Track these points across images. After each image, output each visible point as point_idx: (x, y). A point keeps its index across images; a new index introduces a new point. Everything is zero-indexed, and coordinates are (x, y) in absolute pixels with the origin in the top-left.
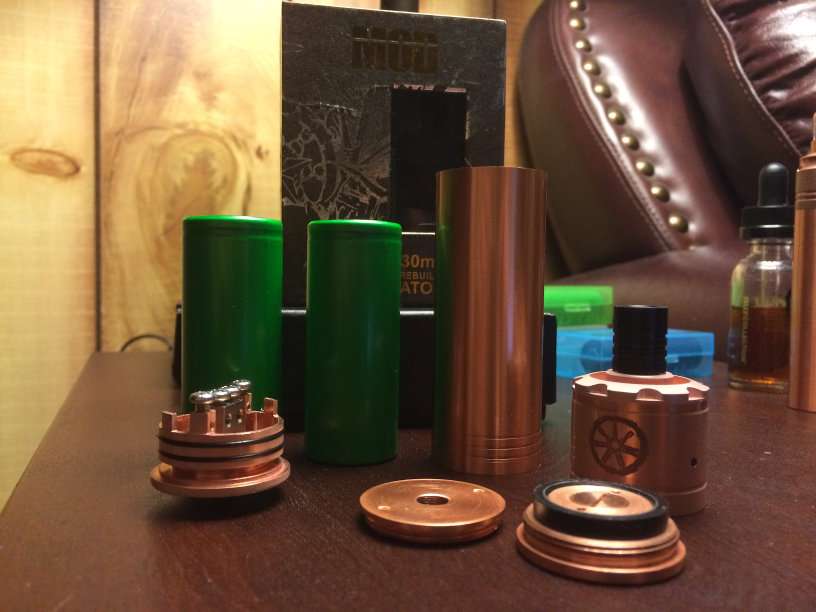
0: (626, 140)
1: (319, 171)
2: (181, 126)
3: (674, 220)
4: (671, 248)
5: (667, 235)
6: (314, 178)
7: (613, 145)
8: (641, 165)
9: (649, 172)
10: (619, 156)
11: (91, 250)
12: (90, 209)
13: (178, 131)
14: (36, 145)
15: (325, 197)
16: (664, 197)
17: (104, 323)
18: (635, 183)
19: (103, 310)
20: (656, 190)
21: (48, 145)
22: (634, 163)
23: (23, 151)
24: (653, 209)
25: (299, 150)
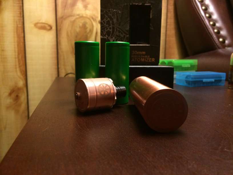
0: (207, 15)
1: (110, 28)
2: (78, 15)
3: (221, 40)
4: (219, 48)
5: (219, 44)
6: (109, 30)
7: (203, 17)
8: (211, 23)
9: (214, 25)
10: (205, 20)
11: (56, 50)
12: (55, 39)
13: (78, 17)
14: (41, 22)
15: (112, 36)
16: (218, 33)
17: (60, 70)
18: (209, 28)
19: (59, 66)
20: (216, 31)
21: (44, 22)
22: (209, 22)
23: (37, 23)
24: (214, 36)
25: (105, 23)
